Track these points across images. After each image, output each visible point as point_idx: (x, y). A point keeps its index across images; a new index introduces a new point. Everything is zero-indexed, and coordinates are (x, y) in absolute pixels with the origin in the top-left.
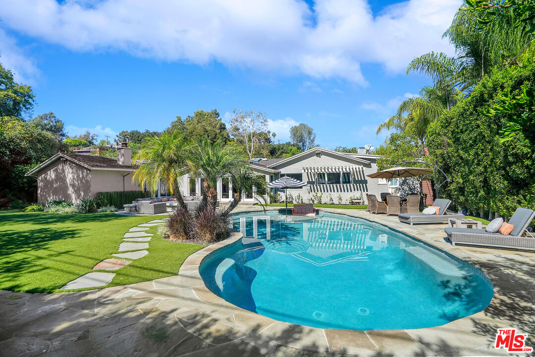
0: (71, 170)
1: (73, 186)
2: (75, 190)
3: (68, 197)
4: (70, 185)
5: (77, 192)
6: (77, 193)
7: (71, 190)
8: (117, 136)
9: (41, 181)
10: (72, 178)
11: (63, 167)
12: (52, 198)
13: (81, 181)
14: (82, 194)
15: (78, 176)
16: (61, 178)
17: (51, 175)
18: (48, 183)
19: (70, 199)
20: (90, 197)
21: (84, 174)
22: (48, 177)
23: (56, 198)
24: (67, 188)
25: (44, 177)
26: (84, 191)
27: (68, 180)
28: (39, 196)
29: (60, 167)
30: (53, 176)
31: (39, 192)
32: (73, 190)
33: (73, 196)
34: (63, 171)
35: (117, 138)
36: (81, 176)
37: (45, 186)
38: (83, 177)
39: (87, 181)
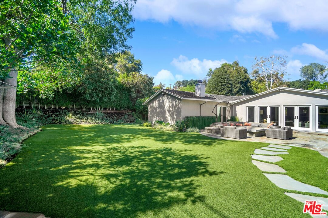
0: (168, 101)
1: (169, 111)
2: (170, 114)
3: (165, 119)
4: (167, 110)
6: (172, 117)
7: (167, 114)
8: (175, 84)
9: (150, 108)
10: (168, 106)
11: (163, 98)
12: (156, 118)
13: (175, 107)
14: (175, 117)
15: (173, 105)
16: (161, 106)
17: (156, 104)
18: (154, 109)
19: (167, 120)
20: (181, 119)
21: (177, 103)
22: (154, 105)
23: (158, 119)
24: (165, 113)
25: (152, 105)
26: (176, 115)
27: (166, 107)
28: (149, 117)
29: (161, 98)
30: (157, 105)
31: (149, 114)
32: (169, 114)
33: (169, 118)
34: (163, 101)
35: (174, 85)
36: (175, 104)
37: (152, 111)
38: (176, 105)
39: (179, 108)
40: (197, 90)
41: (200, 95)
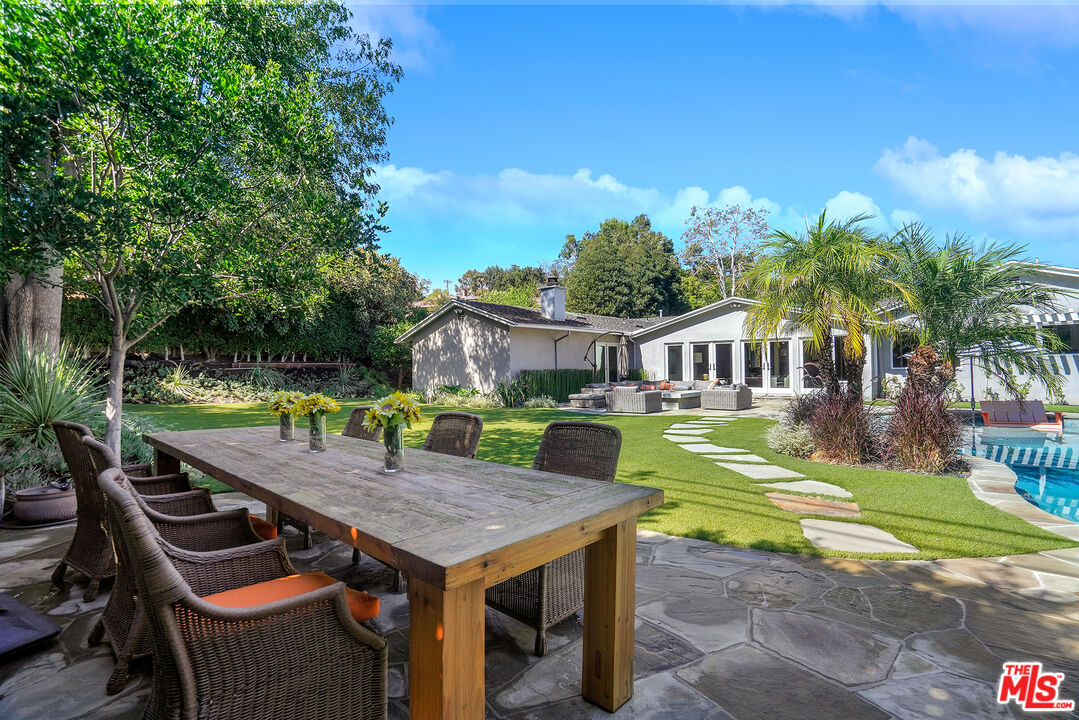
0: (471, 331)
1: (476, 359)
2: (479, 367)
3: (466, 379)
4: (470, 357)
5: (483, 369)
6: (483, 372)
7: (471, 367)
9: (419, 351)
10: (473, 344)
11: (456, 324)
12: (436, 380)
13: (491, 348)
14: (494, 373)
15: (485, 341)
16: (453, 345)
17: (436, 339)
18: (431, 355)
19: (470, 382)
20: (509, 378)
21: (497, 336)
22: (431, 343)
23: (444, 382)
24: (464, 363)
25: (424, 344)
26: (495, 368)
27: (465, 349)
28: (414, 377)
29: (452, 325)
30: (439, 343)
31: (415, 370)
32: (475, 367)
33: (476, 378)
34: (458, 332)
36: (490, 339)
37: (426, 360)
38: (494, 341)
39: (503, 349)
40: (546, 303)
41: (553, 315)
